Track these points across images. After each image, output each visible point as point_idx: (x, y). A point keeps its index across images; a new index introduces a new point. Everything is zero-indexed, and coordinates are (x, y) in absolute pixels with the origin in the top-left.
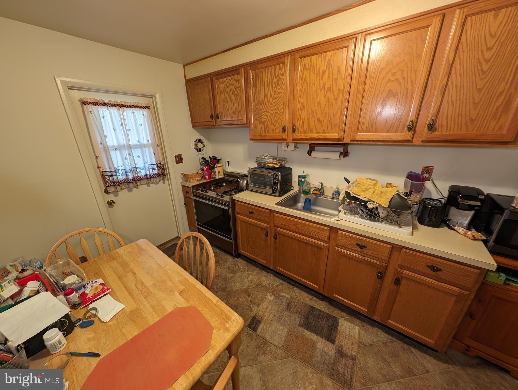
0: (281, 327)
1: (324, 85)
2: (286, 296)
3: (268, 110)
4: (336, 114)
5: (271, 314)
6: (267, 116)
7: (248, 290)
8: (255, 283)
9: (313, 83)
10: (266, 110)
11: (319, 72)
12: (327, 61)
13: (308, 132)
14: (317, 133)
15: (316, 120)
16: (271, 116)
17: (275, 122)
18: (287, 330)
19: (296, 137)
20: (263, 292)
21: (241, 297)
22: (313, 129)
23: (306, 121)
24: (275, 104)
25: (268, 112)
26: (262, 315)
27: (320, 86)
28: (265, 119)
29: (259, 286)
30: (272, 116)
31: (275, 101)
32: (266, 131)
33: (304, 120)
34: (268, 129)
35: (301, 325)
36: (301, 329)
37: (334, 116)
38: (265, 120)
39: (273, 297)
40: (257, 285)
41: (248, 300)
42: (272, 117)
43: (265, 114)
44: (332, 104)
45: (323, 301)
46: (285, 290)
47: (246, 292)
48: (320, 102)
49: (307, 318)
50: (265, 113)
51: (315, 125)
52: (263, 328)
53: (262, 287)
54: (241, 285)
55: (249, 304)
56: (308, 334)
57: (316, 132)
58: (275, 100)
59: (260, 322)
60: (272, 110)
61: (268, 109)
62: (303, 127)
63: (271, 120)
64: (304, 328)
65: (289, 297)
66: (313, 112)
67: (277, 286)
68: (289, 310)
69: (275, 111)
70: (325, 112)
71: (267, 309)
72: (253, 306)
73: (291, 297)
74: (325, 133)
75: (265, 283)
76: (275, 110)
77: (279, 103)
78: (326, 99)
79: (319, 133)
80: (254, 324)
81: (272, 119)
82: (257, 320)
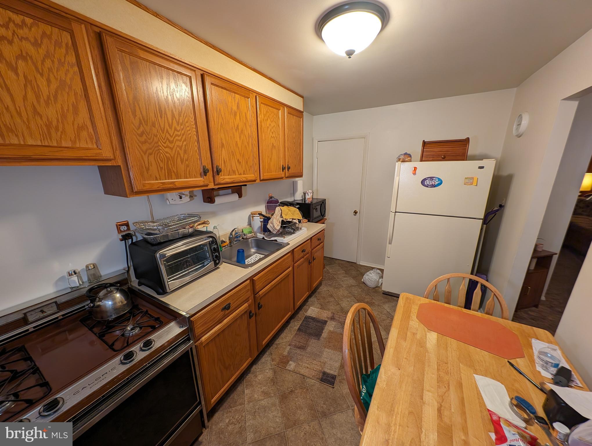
0: (325, 353)
1: (238, 126)
2: (288, 350)
3: (171, 139)
4: (250, 157)
5: (313, 363)
6: (172, 149)
7: (282, 396)
8: (269, 388)
9: (228, 120)
10: (168, 139)
11: (231, 111)
12: (236, 103)
13: (231, 174)
14: (239, 175)
15: (236, 161)
16: (178, 149)
17: (187, 160)
18: (326, 349)
19: (221, 180)
20: (283, 375)
21: (296, 404)
22: (235, 171)
23: (228, 161)
24: (183, 132)
25: (171, 142)
26: (316, 372)
27: (235, 126)
28: (167, 152)
29: (274, 381)
30: (181, 149)
31: (182, 127)
32: (173, 174)
33: (225, 159)
34: (175, 171)
35: (319, 339)
36: (321, 338)
37: (249, 158)
38: (168, 155)
39: (290, 362)
40: (273, 385)
41: (298, 393)
42: (180, 151)
43: (165, 145)
44: (246, 147)
45: (290, 323)
46: (280, 352)
47: (286, 398)
48: (237, 142)
49: (310, 334)
50: (165, 143)
51: (236, 166)
52: (330, 369)
53: (276, 378)
54: (273, 408)
55: (304, 390)
56: (325, 334)
57: (238, 173)
58: (181, 125)
59: (324, 373)
60: (180, 141)
61: (172, 137)
62: (225, 168)
63: (180, 156)
64: (320, 337)
65: (289, 348)
66: (233, 151)
67: (273, 360)
68: (305, 347)
69: (185, 143)
70: (242, 153)
71: (308, 367)
72: (306, 384)
73: (289, 345)
74: (245, 175)
75: (269, 374)
76: (185, 140)
77: (189, 132)
78: (241, 140)
79: (241, 174)
80: (329, 378)
81: (182, 155)
82: (324, 376)
